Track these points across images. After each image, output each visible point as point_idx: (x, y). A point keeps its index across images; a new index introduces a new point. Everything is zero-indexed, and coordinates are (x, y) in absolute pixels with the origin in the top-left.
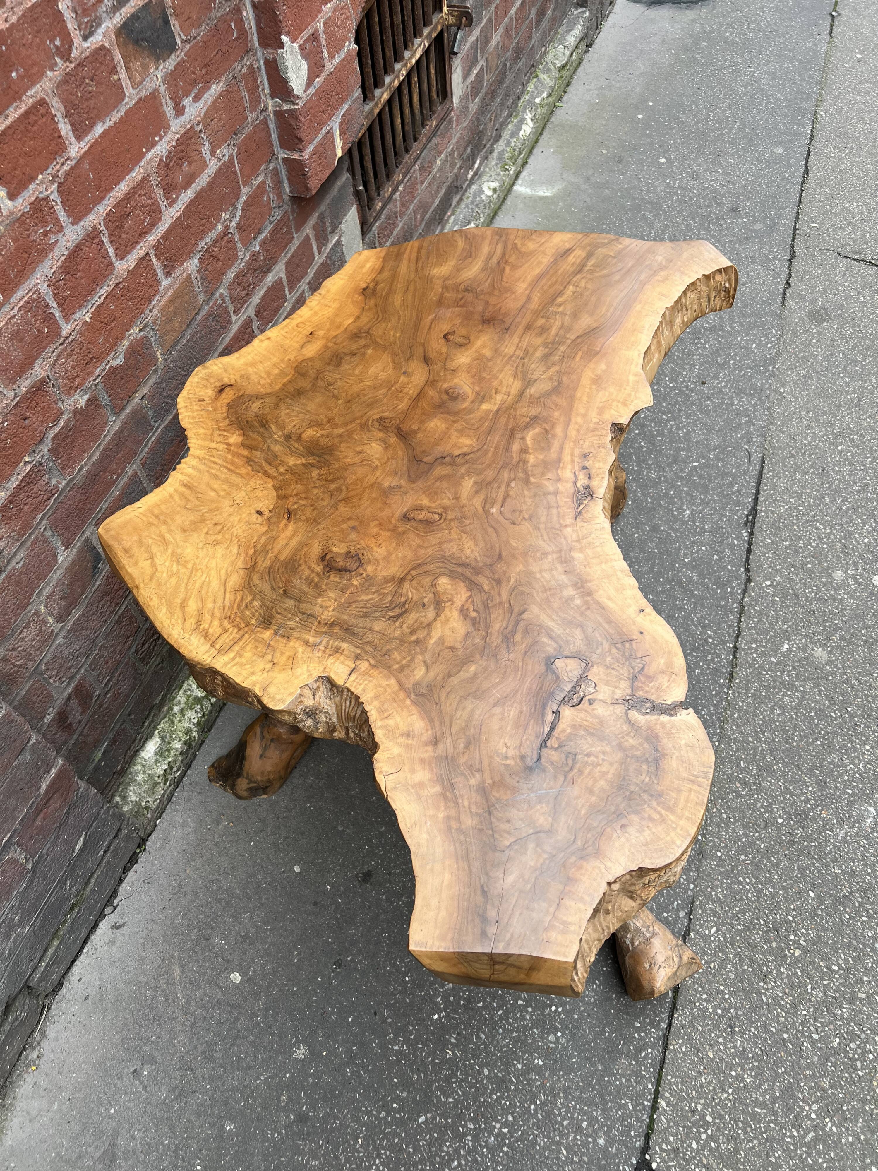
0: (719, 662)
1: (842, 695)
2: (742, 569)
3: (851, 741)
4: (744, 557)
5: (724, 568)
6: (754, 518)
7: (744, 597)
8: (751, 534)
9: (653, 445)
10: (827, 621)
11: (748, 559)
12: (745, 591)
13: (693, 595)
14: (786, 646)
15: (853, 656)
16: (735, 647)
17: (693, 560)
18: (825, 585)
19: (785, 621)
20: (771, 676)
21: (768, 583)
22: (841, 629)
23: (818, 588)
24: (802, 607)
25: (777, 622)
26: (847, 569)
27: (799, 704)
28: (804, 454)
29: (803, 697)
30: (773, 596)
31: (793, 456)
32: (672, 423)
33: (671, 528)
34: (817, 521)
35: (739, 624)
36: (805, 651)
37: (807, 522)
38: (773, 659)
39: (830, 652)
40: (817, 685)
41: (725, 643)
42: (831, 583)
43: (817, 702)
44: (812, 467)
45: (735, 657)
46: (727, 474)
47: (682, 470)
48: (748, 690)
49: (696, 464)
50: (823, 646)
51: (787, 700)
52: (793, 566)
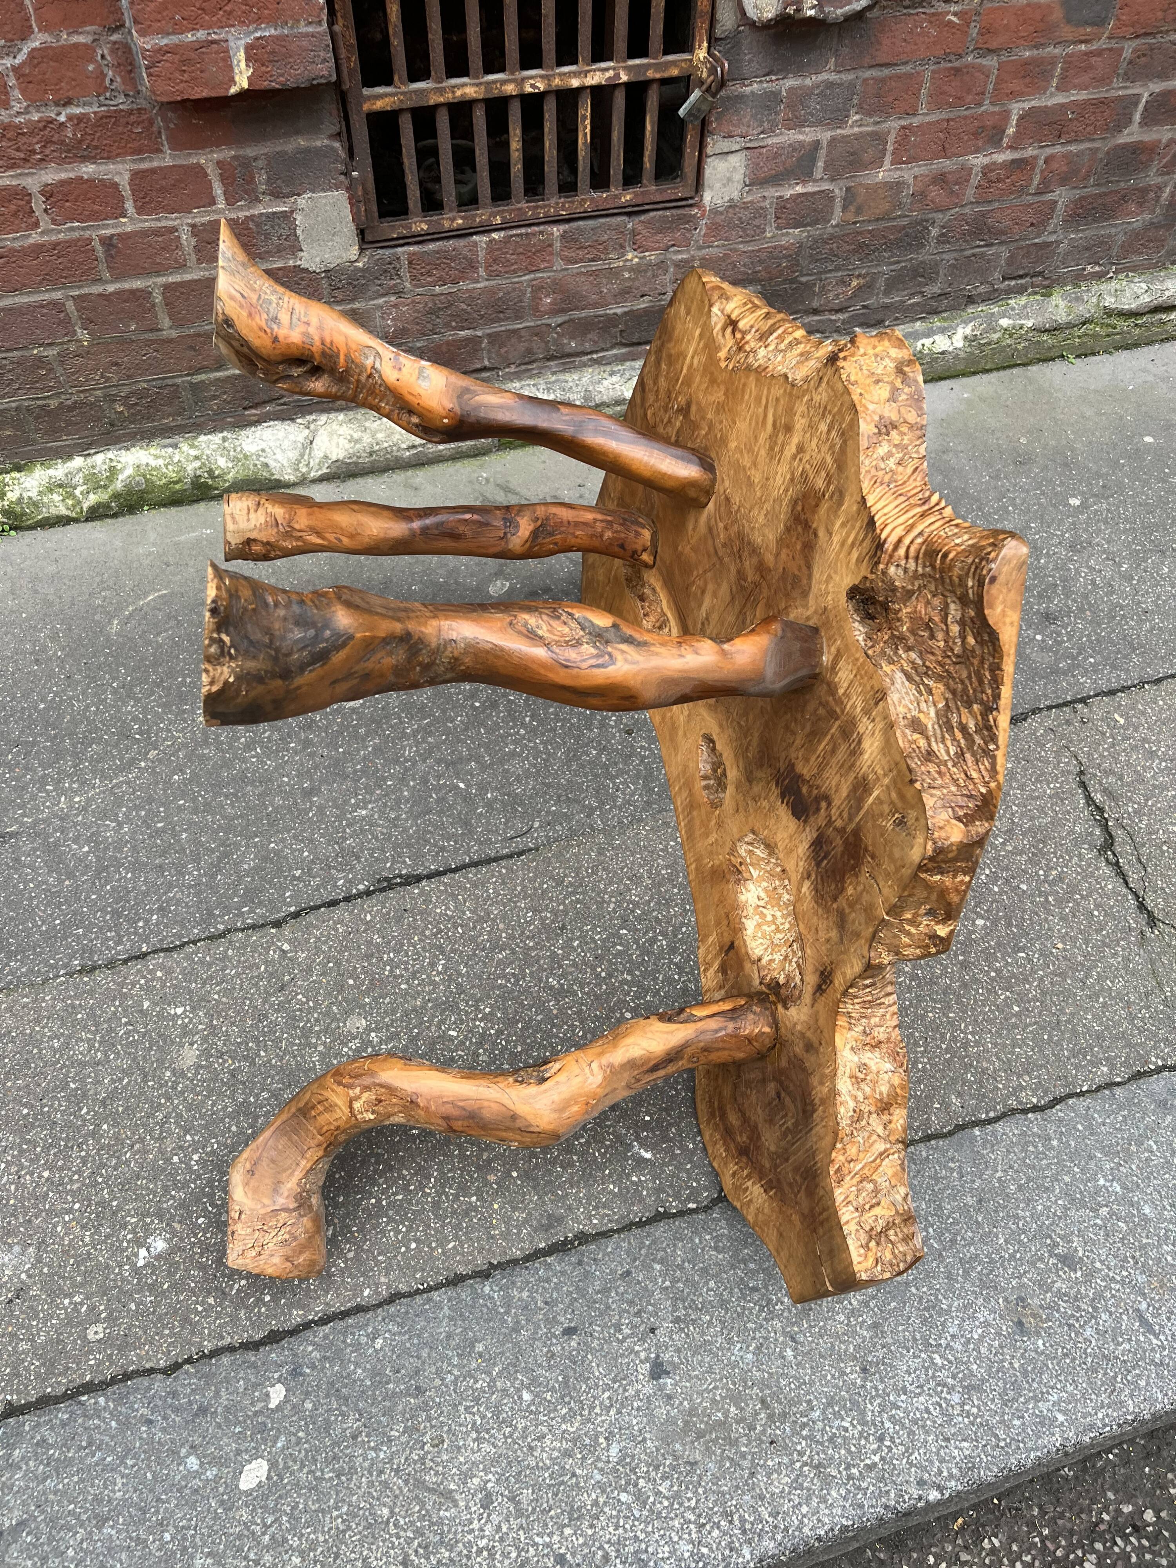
0: (109, 948)
1: (127, 1109)
2: (293, 909)
3: (47, 1149)
4: (319, 902)
5: (282, 889)
6: (400, 885)
7: (242, 930)
8: (368, 893)
9: (466, 729)
10: (256, 1040)
11: (317, 908)
12: (254, 927)
13: (213, 876)
14: (179, 1011)
15: (208, 1097)
16: (145, 955)
17: (277, 853)
18: (327, 1013)
19: (227, 992)
20: (115, 1013)
21: (286, 947)
22: (252, 1063)
23: (315, 1008)
24: (265, 1001)
25: (217, 984)
26: (377, 1030)
27: (83, 1064)
28: (574, 893)
29: (98, 1064)
30: (266, 963)
31: (559, 883)
32: (522, 732)
33: (321, 809)
34: (448, 959)
35: (188, 943)
36: (185, 1034)
37: (441, 948)
38: (146, 1004)
39: (198, 1067)
40: (126, 1072)
41: (147, 940)
42: (335, 1019)
43: (97, 1082)
44: (555, 913)
45: (125, 961)
46: (466, 824)
47: (439, 777)
48: (75, 997)
49: (462, 785)
50: (205, 1053)
51: (83, 1047)
52: (338, 964)
